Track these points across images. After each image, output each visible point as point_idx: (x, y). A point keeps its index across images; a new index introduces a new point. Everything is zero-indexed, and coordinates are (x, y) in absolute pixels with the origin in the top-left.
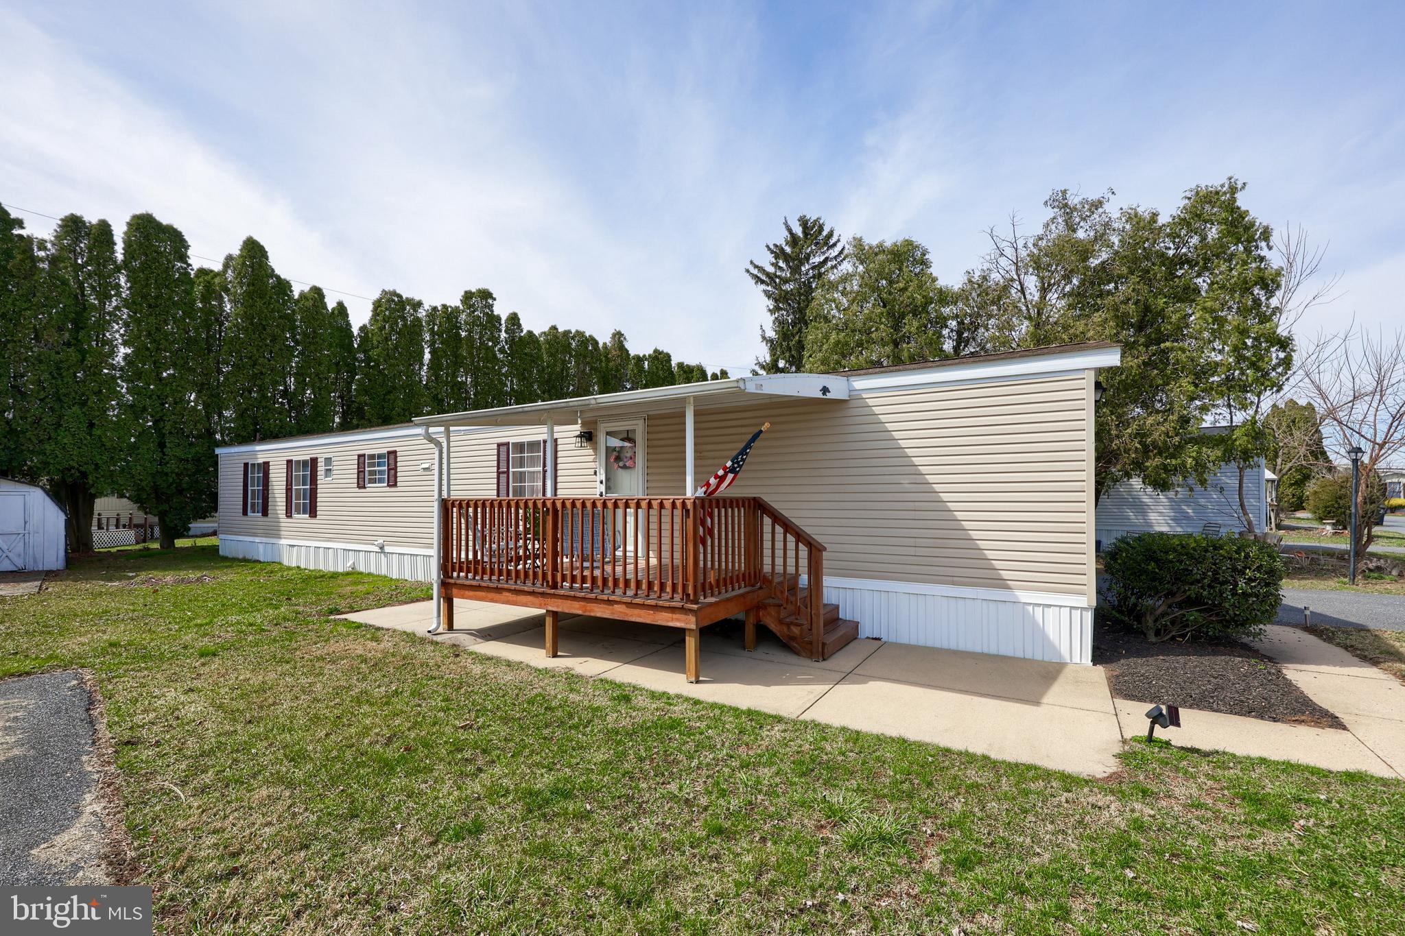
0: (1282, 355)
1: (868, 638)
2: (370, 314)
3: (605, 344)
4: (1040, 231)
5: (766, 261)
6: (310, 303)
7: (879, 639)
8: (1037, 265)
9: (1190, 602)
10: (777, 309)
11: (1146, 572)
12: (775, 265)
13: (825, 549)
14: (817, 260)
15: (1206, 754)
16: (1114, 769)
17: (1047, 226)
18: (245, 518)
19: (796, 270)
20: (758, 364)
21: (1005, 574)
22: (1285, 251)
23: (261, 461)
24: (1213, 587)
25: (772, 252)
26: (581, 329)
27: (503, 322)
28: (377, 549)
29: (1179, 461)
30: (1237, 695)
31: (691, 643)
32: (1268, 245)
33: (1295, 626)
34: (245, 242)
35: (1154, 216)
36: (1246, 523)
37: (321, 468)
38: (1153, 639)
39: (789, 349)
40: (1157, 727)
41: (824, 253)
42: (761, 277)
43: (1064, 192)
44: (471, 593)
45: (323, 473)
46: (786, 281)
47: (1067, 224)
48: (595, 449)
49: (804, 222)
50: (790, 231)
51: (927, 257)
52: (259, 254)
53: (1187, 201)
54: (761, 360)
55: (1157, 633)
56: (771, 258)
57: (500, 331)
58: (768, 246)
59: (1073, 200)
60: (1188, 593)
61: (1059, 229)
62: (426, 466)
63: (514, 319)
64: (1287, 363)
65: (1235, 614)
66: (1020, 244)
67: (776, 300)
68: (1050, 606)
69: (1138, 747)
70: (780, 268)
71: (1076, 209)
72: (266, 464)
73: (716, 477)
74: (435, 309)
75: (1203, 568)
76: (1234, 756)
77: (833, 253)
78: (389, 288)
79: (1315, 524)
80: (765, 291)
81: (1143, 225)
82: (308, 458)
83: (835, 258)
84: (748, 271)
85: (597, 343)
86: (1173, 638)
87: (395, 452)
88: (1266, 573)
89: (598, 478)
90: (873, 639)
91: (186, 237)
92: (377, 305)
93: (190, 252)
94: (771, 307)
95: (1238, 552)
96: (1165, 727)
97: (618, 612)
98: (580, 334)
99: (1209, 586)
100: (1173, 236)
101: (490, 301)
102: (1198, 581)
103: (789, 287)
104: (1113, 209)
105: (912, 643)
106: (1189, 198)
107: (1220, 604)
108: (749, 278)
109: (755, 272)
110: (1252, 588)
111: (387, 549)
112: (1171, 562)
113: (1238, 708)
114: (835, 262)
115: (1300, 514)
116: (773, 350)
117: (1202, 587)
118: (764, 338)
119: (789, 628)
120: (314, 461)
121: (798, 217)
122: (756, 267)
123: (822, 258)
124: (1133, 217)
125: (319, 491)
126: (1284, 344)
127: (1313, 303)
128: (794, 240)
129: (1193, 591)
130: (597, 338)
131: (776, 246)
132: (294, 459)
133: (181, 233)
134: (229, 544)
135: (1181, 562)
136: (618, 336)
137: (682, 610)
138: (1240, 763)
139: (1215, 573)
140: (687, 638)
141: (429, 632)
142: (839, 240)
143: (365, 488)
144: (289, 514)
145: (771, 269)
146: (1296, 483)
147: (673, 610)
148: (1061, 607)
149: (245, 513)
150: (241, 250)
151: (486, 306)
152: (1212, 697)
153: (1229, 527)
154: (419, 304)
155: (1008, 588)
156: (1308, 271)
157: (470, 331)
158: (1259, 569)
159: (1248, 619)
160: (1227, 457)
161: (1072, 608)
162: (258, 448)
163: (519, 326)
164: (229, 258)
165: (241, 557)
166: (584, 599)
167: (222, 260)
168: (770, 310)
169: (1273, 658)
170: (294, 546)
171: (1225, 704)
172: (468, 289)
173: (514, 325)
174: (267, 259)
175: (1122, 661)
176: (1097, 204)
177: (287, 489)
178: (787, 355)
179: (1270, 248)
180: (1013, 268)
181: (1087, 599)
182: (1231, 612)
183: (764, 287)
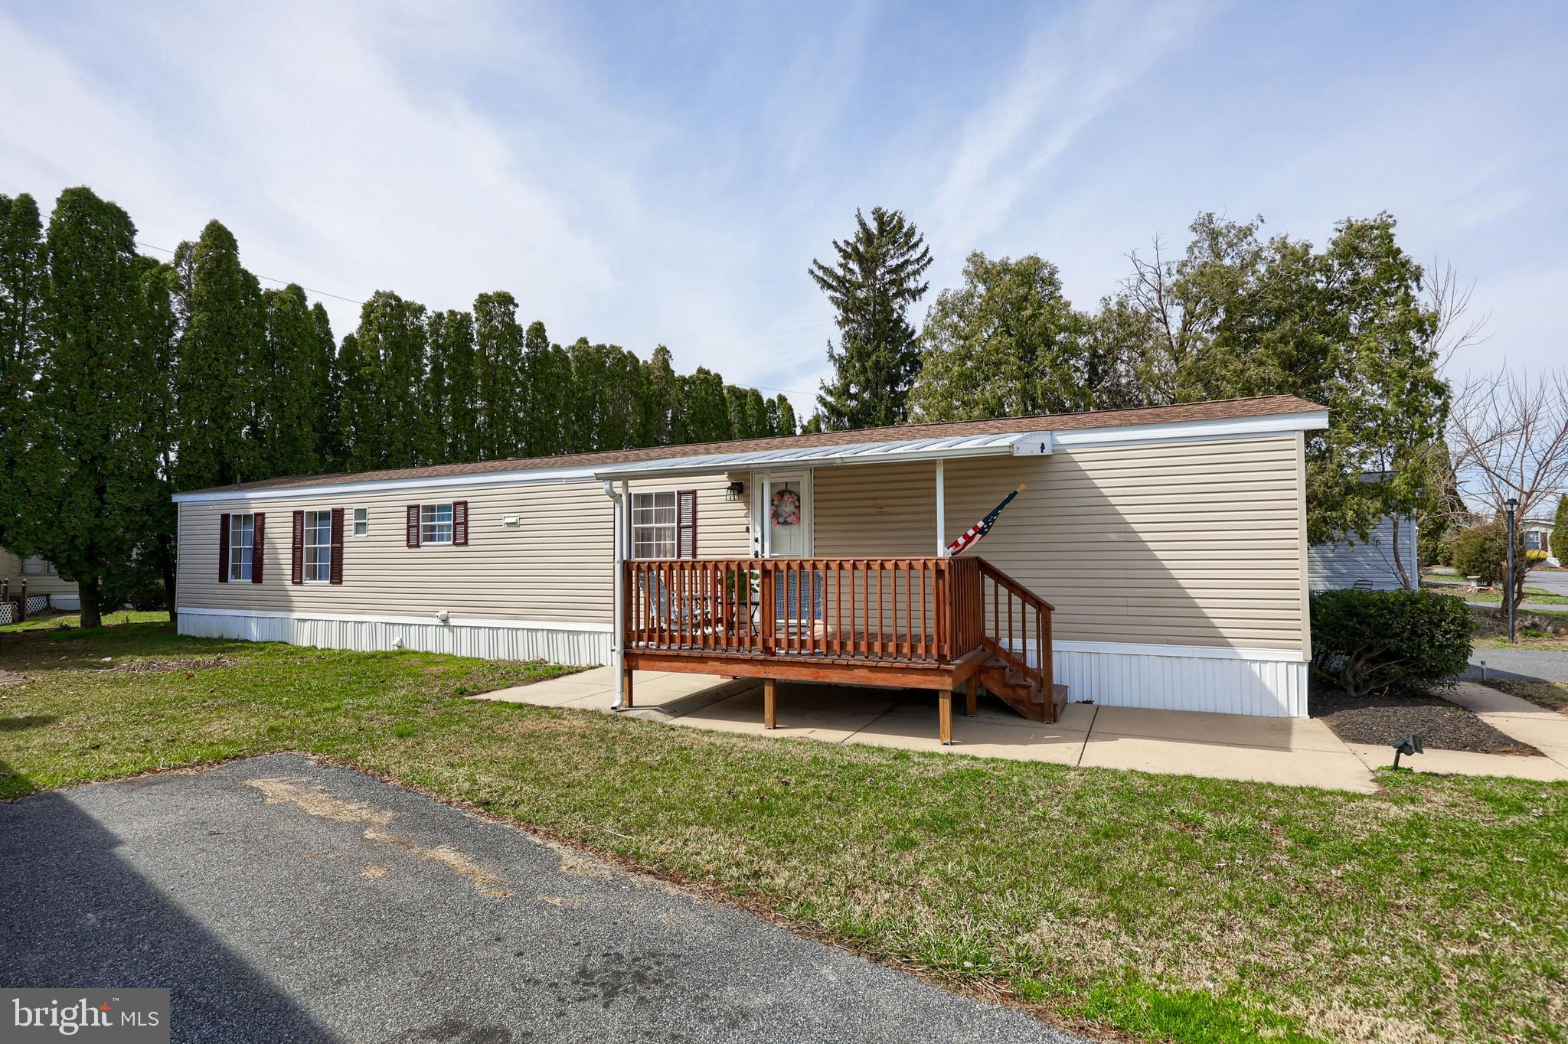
0: (1438, 402)
1: (1078, 702)
2: (359, 321)
3: (645, 362)
4: (1184, 257)
5: (833, 260)
6: (289, 306)
7: (1090, 702)
8: (1183, 294)
9: (1389, 656)
10: (846, 321)
11: (1346, 627)
12: (844, 266)
13: (1053, 609)
14: (893, 263)
15: (1445, 777)
16: (1377, 790)
17: (1190, 249)
18: (224, 585)
19: (868, 272)
20: (824, 387)
21: (1225, 632)
22: (1433, 288)
23: (252, 512)
24: (1412, 640)
25: (841, 250)
26: (617, 344)
27: (524, 334)
28: (438, 622)
29: (1339, 513)
30: (1450, 735)
31: (945, 705)
32: (1418, 284)
33: (1474, 681)
34: (208, 228)
35: (1307, 247)
36: (1401, 579)
37: (349, 522)
38: (1353, 694)
39: (864, 370)
40: (1402, 755)
41: (902, 255)
42: (826, 279)
43: (1210, 215)
44: (665, 664)
45: (352, 528)
46: (860, 286)
47: (1213, 251)
48: (747, 503)
49: (879, 215)
50: (863, 225)
51: (1056, 276)
52: (227, 243)
53: (1338, 234)
54: (829, 383)
55: (1356, 689)
56: (838, 257)
57: (521, 345)
58: (835, 243)
59: (1220, 224)
60: (1388, 646)
61: (1205, 256)
62: (513, 520)
63: (538, 329)
64: (1444, 410)
65: (1431, 665)
66: (1164, 270)
67: (846, 310)
68: (1266, 662)
69: (1389, 774)
70: (851, 271)
71: (1221, 233)
72: (261, 516)
73: (966, 536)
74: (440, 316)
75: (1402, 621)
76: (1466, 776)
77: (915, 254)
78: (385, 288)
79: (1461, 582)
80: (832, 298)
81: (1296, 257)
82: (329, 508)
83: (918, 261)
84: (811, 272)
85: (637, 361)
86: (1370, 693)
87: (465, 503)
88: (1459, 625)
89: (751, 536)
90: (1084, 702)
91: (133, 219)
92: (369, 310)
93: (136, 239)
94: (840, 318)
95: (1434, 606)
96: (1409, 754)
97: (858, 677)
98: (615, 349)
99: (1409, 639)
100: (1327, 270)
101: (511, 308)
102: (1397, 635)
103: (861, 294)
104: (1263, 237)
105: (1125, 705)
106: (1340, 231)
107: (1418, 657)
108: (814, 281)
109: (820, 273)
110: (1447, 639)
111: (453, 622)
112: (1372, 616)
113: (1454, 745)
114: (917, 266)
115: (1437, 569)
116: (843, 369)
117: (1402, 641)
118: (832, 356)
119: (1014, 690)
120: (338, 514)
121: (872, 209)
122: (821, 267)
123: (902, 260)
124: (1283, 247)
125: (345, 550)
126: (1440, 390)
127: (1463, 343)
128: (868, 237)
129: (1392, 644)
130: (637, 356)
131: (847, 243)
132: (306, 509)
133: (126, 213)
134: (193, 619)
135: (1381, 616)
136: (663, 353)
137: (937, 671)
138: (1472, 780)
139: (1414, 626)
140: (941, 700)
141: (613, 708)
142: (921, 240)
143: (418, 546)
144: (297, 580)
145: (840, 272)
146: (1429, 534)
147: (925, 671)
148: (1277, 662)
149: (223, 578)
150: (203, 237)
151: (504, 313)
152: (1430, 737)
153: (1387, 584)
154: (421, 309)
155: (1229, 645)
156: (1457, 311)
157: (483, 346)
158: (1453, 622)
159: (1443, 669)
160: (1386, 509)
161: (1288, 663)
162: (250, 495)
163: (545, 339)
164: (184, 247)
165: (216, 635)
166: (817, 665)
167: (174, 248)
168: (839, 323)
169: (1467, 706)
170: (305, 620)
171: (1442, 742)
172: (483, 292)
173: (537, 337)
174: (236, 250)
175: (1336, 713)
176: (1246, 232)
177: (294, 549)
178: (862, 378)
179: (1420, 289)
180: (1155, 295)
181: (1303, 653)
182: (1428, 664)
183: (831, 293)
